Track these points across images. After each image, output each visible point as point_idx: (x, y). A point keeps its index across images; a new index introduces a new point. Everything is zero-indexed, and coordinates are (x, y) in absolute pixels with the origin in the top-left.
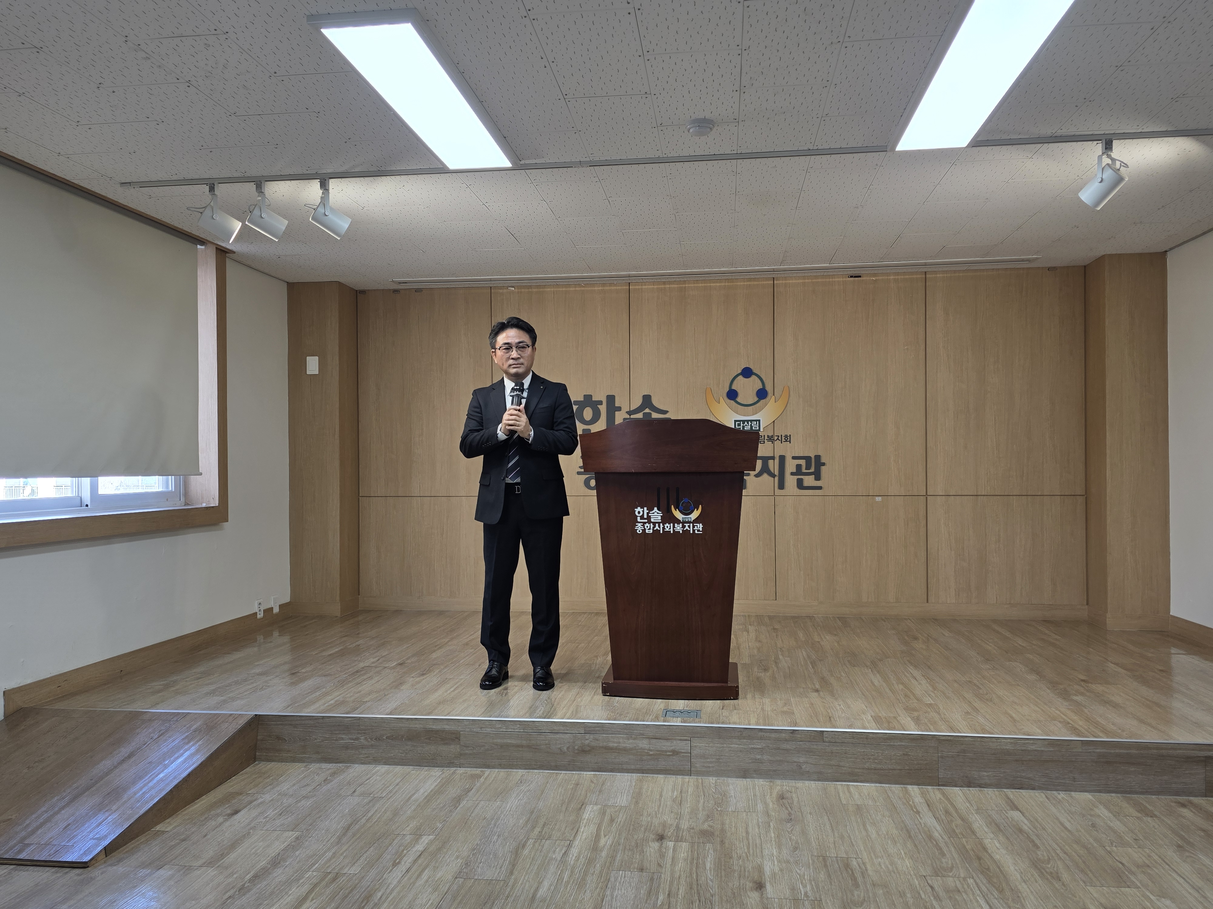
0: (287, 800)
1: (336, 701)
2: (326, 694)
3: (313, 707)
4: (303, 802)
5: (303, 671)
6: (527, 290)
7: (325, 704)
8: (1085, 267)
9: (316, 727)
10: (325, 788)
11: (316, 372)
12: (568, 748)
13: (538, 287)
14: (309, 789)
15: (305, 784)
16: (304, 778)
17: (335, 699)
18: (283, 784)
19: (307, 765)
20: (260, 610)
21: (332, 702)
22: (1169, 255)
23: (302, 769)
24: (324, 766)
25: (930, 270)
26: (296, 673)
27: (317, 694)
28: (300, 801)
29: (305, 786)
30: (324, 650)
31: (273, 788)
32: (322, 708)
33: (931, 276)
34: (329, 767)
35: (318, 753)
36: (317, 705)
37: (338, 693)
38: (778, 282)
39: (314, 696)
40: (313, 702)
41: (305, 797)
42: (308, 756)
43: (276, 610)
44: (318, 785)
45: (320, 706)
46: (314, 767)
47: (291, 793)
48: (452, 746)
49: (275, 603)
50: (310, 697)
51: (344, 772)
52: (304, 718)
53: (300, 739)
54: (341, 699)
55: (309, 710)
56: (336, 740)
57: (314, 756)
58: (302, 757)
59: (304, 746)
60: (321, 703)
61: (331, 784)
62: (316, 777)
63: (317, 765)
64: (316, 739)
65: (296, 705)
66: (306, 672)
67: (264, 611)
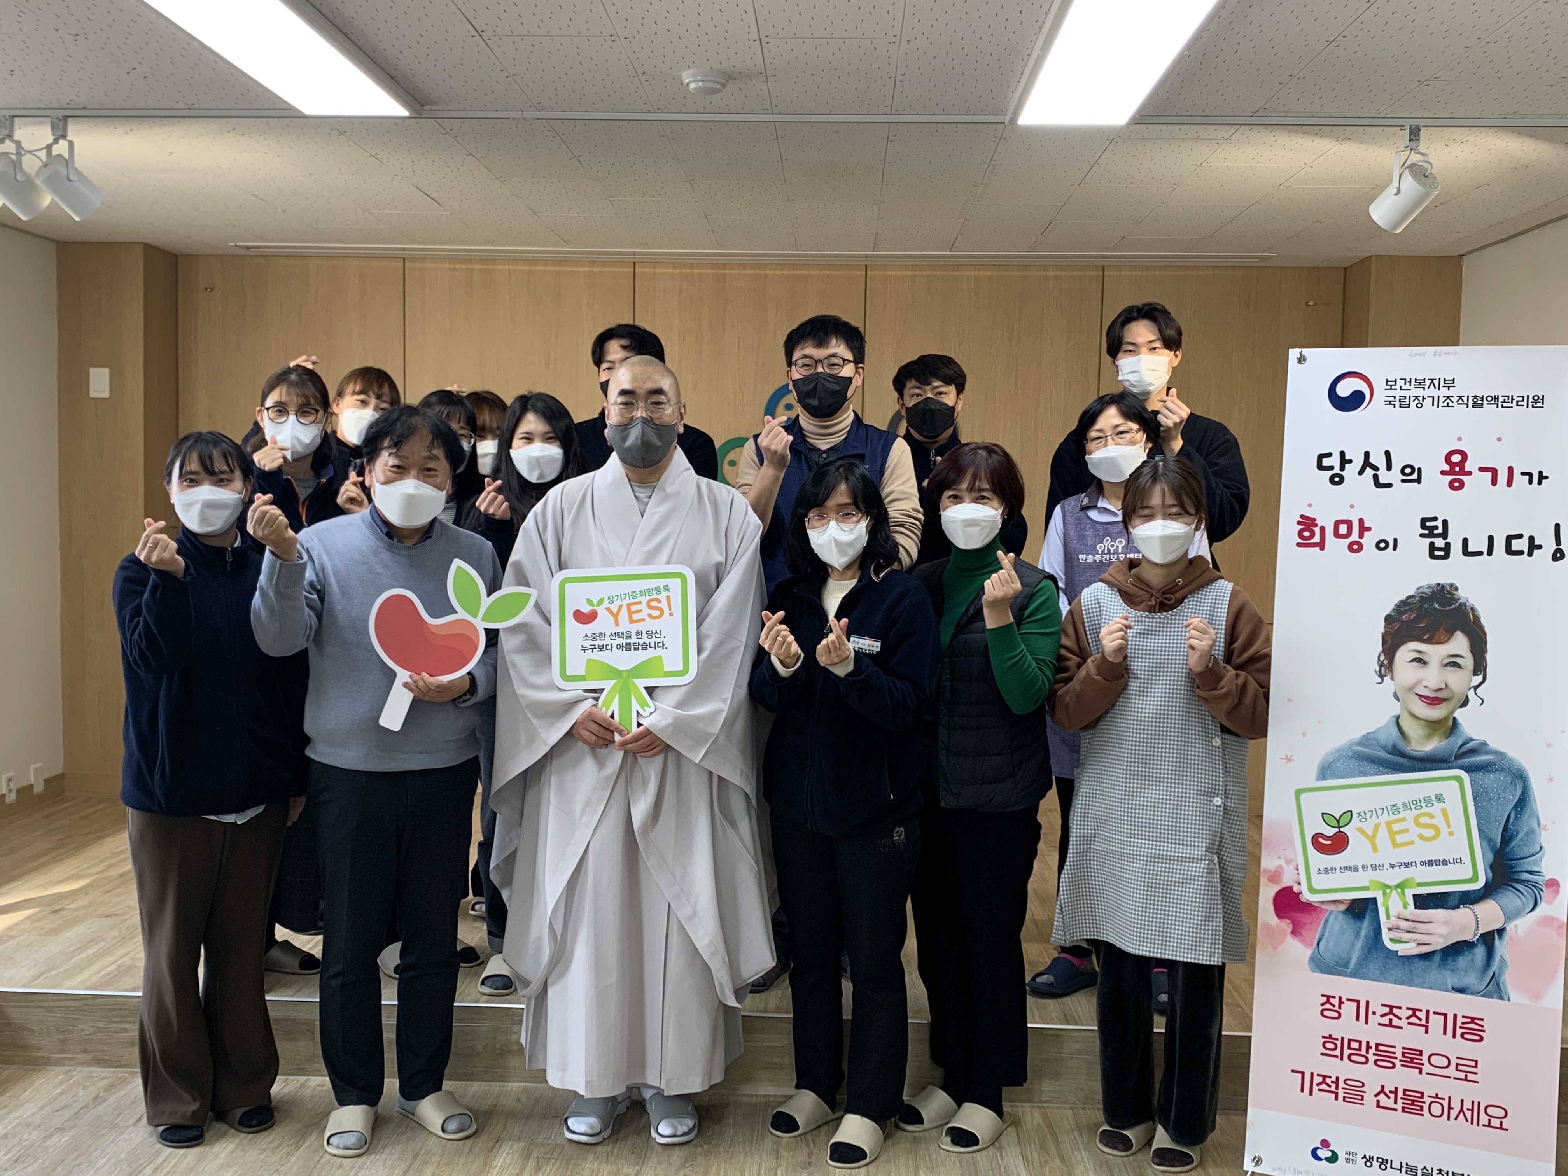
0: (30, 1134)
1: (119, 966)
2: (105, 952)
3: (80, 978)
4: (54, 1139)
5: (73, 906)
6: (464, 266)
7: (100, 971)
8: (1345, 268)
9: (84, 1010)
10: (94, 1112)
11: (106, 394)
12: (485, 1046)
14: (68, 1114)
15: (62, 1105)
16: (61, 1094)
17: (120, 962)
18: (26, 1105)
19: (69, 1071)
20: (10, 791)
21: (112, 968)
22: (1466, 261)
23: (61, 1077)
24: (97, 1071)
25: (1108, 264)
26: (60, 910)
27: (90, 952)
28: (51, 1135)
29: (63, 1108)
30: (111, 866)
31: (8, 1113)
32: (95, 979)
33: (1111, 273)
34: (103, 1074)
35: (86, 1051)
36: (87, 973)
37: (122, 952)
38: (873, 273)
39: (84, 955)
40: (81, 968)
41: (61, 1129)
42: (70, 1056)
43: (39, 788)
44: (82, 1108)
45: (91, 975)
46: (80, 1073)
47: (37, 1122)
48: (302, 1043)
49: (36, 777)
50: (78, 958)
51: (128, 1083)
52: (64, 997)
53: (57, 1030)
54: (128, 964)
55: (73, 983)
56: (115, 1032)
57: (81, 1057)
58: (61, 1058)
59: (63, 1042)
60: (93, 969)
61: (104, 1105)
62: (81, 1093)
63: (88, 1069)
64: (84, 1030)
65: (53, 973)
66: (76, 909)
67: (19, 791)
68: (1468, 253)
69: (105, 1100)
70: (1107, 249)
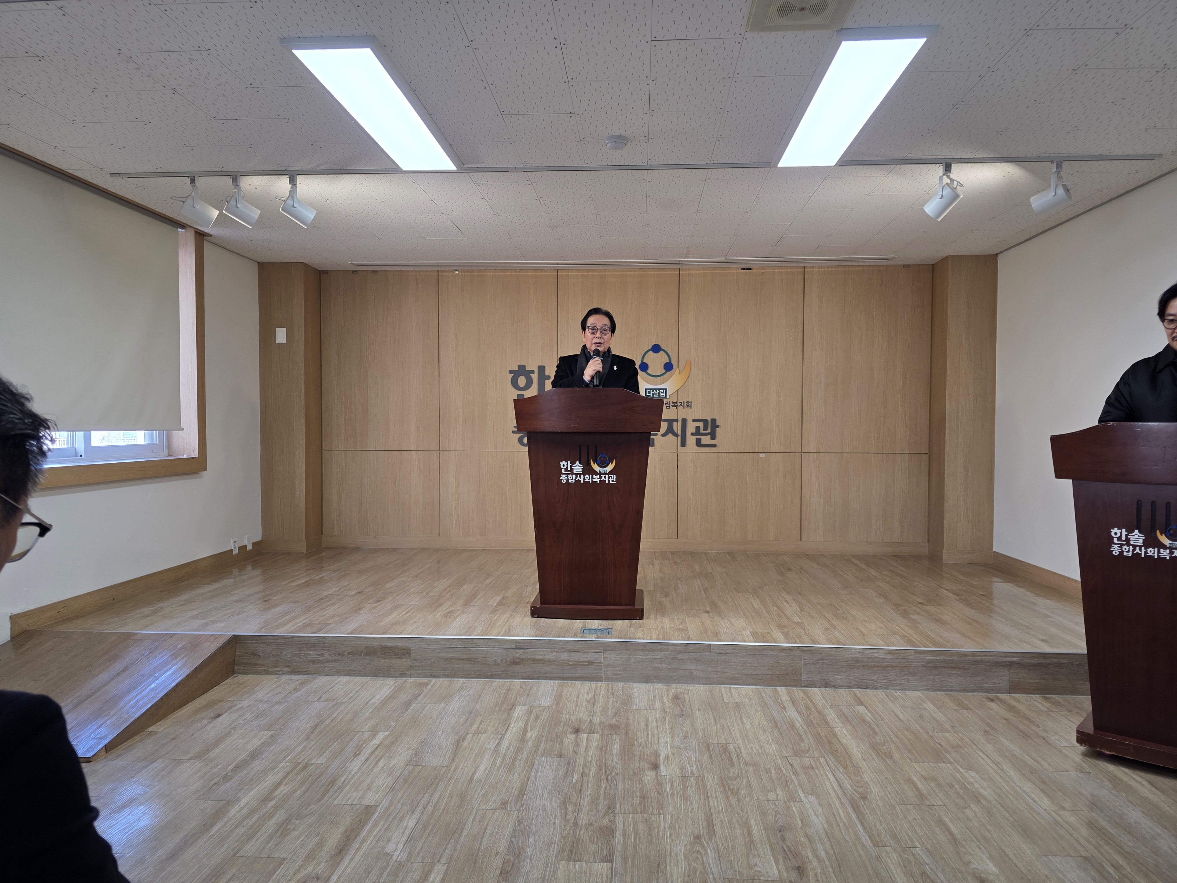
0: (262, 705)
1: (304, 623)
2: (295, 618)
3: (283, 629)
4: (276, 707)
5: (275, 598)
6: (469, 273)
7: (294, 626)
8: (933, 265)
9: (286, 645)
10: (295, 695)
11: (284, 342)
12: (502, 660)
13: (479, 271)
14: (281, 696)
15: (278, 692)
16: (277, 687)
17: (303, 622)
18: (259, 692)
19: (279, 677)
20: (235, 548)
21: (300, 624)
22: (1000, 257)
23: (275, 680)
24: (294, 677)
25: (808, 265)
26: (268, 600)
27: (287, 617)
28: (274, 706)
29: (278, 694)
30: (292, 581)
31: (250, 696)
32: (292, 629)
33: (809, 270)
34: (298, 678)
35: (288, 666)
36: (287, 627)
37: (306, 617)
38: (683, 272)
39: (284, 619)
40: (284, 625)
41: (279, 703)
42: (279, 669)
43: (249, 547)
44: (289, 693)
45: (290, 627)
46: (285, 678)
47: (265, 700)
48: (404, 660)
49: (248, 541)
50: (281, 620)
51: (311, 682)
52: (276, 638)
53: (273, 655)
54: (308, 622)
55: (280, 631)
56: (304, 656)
57: (285, 669)
58: (274, 671)
59: (277, 661)
60: (290, 624)
61: (300, 692)
62: (287, 687)
63: (288, 677)
64: (287, 655)
65: (269, 627)
66: (277, 600)
67: (239, 548)
68: (1001, 252)
69: (300, 690)
70: (809, 255)
